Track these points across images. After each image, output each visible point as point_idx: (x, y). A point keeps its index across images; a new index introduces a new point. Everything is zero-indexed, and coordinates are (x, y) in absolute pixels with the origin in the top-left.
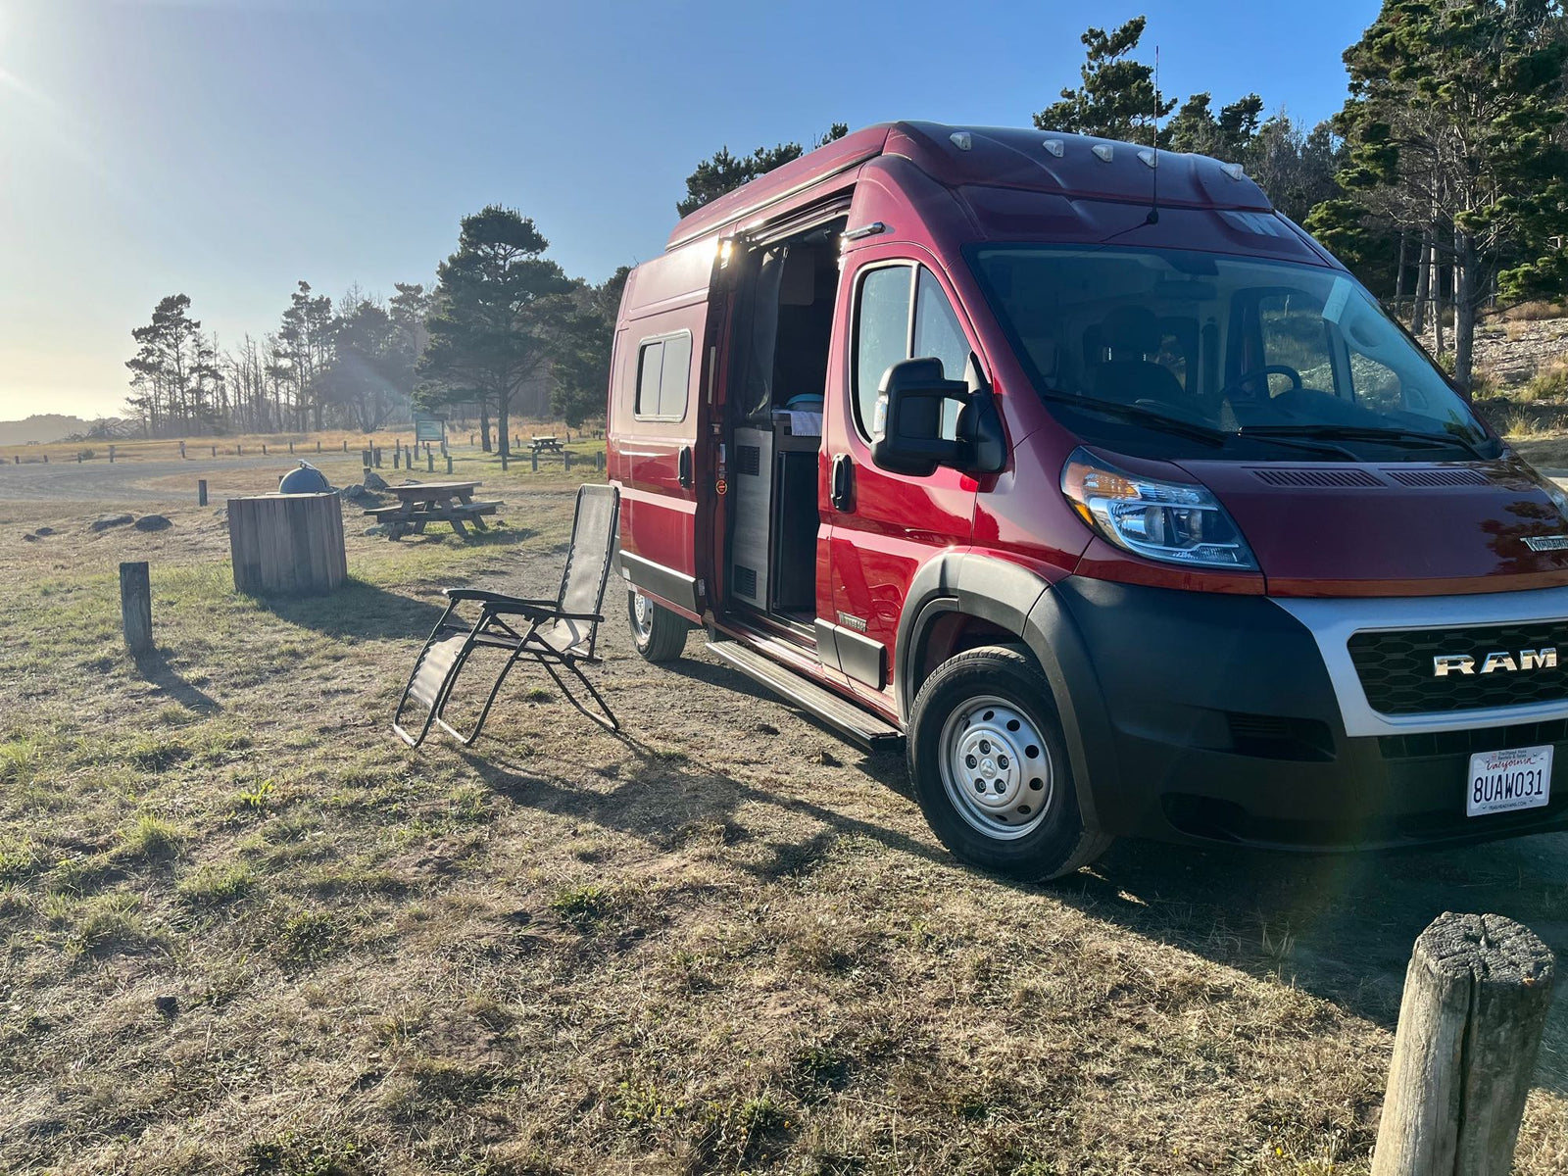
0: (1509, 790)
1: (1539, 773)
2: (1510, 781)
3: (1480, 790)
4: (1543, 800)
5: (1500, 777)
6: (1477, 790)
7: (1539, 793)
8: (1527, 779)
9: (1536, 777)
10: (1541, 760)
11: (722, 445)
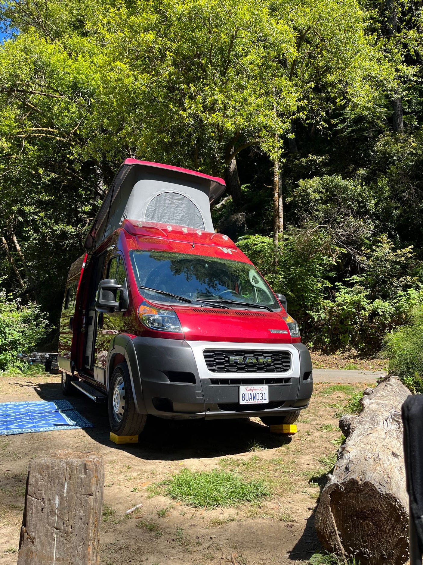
0: (254, 398)
1: (265, 393)
2: (254, 395)
3: (244, 397)
4: (267, 401)
5: (251, 394)
6: (243, 397)
7: (265, 400)
8: (261, 395)
9: (264, 395)
10: (265, 389)
11: (85, 317)
